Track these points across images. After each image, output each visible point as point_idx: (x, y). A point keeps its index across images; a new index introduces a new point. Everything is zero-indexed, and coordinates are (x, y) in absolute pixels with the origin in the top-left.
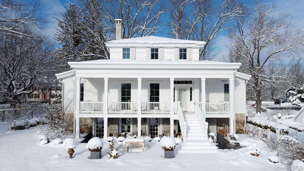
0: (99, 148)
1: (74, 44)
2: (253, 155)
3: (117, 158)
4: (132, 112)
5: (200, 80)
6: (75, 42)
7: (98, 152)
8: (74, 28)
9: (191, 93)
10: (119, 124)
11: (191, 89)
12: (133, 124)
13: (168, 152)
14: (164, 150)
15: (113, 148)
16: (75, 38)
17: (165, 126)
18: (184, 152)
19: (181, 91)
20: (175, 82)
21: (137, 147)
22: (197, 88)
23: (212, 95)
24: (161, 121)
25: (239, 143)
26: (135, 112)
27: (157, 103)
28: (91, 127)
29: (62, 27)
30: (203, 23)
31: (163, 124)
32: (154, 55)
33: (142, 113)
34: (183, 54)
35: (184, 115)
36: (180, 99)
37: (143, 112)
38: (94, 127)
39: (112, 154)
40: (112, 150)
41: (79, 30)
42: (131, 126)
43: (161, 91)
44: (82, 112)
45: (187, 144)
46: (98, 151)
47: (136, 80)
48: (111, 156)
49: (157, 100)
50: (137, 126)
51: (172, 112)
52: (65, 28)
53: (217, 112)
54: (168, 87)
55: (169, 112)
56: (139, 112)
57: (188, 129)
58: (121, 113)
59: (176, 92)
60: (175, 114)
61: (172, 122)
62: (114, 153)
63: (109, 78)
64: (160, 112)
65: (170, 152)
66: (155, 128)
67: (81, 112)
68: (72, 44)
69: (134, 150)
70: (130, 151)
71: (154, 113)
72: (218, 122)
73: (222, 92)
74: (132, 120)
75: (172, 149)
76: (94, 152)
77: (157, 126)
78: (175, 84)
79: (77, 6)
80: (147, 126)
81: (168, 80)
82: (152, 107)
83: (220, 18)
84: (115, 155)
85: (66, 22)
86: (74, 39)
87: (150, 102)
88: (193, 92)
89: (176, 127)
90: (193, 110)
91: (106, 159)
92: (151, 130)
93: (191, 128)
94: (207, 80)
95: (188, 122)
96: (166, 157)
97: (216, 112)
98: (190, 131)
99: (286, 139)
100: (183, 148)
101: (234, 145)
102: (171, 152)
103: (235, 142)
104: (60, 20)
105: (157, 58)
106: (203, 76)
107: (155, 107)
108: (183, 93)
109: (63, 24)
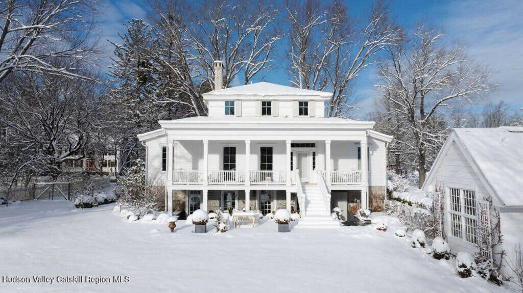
0: (205, 221)
1: (139, 83)
2: (380, 229)
3: (225, 231)
4: (237, 183)
5: (323, 143)
6: (141, 79)
7: (204, 226)
8: (139, 58)
9: (314, 159)
10: (220, 200)
11: (314, 154)
12: (239, 199)
13: (282, 225)
14: (277, 224)
15: (220, 220)
16: (140, 74)
17: (280, 202)
18: (301, 227)
19: (300, 156)
20: (293, 145)
21: (246, 223)
22: (321, 153)
23: (342, 162)
24: (275, 195)
25: (370, 221)
26: (242, 183)
27: (269, 171)
28: (184, 204)
29: (120, 55)
30: (338, 56)
31: (278, 199)
32: (266, 109)
33: (251, 185)
34: (303, 109)
35: (303, 187)
36: (299, 167)
37: (251, 183)
38: (187, 204)
39: (219, 228)
40: (219, 223)
41: (146, 59)
42: (236, 202)
43: (275, 157)
44: (176, 183)
45: (305, 218)
46: (203, 224)
47: (243, 143)
48: (218, 230)
49: (270, 167)
50: (244, 202)
51: (288, 183)
52: (124, 57)
53: (346, 183)
54: (284, 152)
55: (284, 183)
56: (247, 183)
57: (307, 203)
58: (224, 185)
59: (295, 158)
60: (292, 185)
61: (288, 196)
62: (222, 226)
63: (209, 141)
64: (273, 183)
65: (284, 225)
66: (268, 204)
67: (174, 183)
68: (136, 81)
69: (243, 226)
70: (238, 226)
71: (265, 185)
72: (349, 197)
73: (354, 158)
74: (237, 194)
75: (286, 223)
76: (199, 226)
77: (269, 203)
78: (292, 148)
79: (144, 23)
80: (257, 202)
81: (283, 143)
82: (263, 178)
83: (364, 48)
84: (223, 228)
85: (126, 49)
86: (138, 74)
87: (261, 170)
88: (316, 158)
89: (295, 203)
90: (315, 182)
91: (213, 233)
92: (263, 208)
93: (312, 202)
94: (334, 143)
95: (308, 195)
96: (280, 231)
97: (344, 183)
98: (309, 205)
99: (419, 212)
100: (300, 223)
101: (364, 222)
102: (286, 225)
103: (365, 219)
104: (116, 44)
105: (269, 113)
106: (328, 138)
107: (267, 177)
108: (304, 159)
109: (122, 50)
